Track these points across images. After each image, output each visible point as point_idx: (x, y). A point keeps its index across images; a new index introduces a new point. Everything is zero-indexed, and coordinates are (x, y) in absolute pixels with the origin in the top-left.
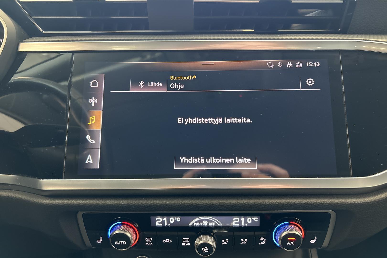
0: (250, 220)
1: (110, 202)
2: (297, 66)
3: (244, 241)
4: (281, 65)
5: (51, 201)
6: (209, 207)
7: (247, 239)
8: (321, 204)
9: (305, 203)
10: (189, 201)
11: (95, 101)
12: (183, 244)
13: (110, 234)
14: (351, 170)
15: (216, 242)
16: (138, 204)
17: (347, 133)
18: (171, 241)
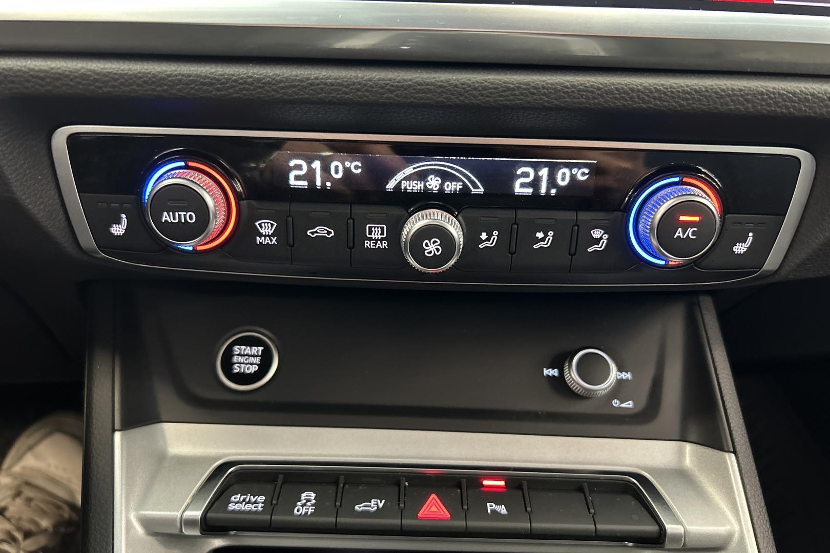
0: (564, 177)
3: (543, 240)
6: (453, 94)
8: (791, 93)
12: (367, 244)
18: (333, 234)
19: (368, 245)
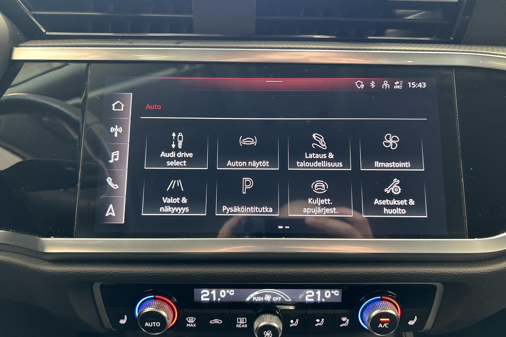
0: (328, 294)
1: (139, 270)
2: (396, 87)
3: (320, 322)
4: (374, 84)
5: (56, 268)
6: (275, 278)
7: (324, 320)
8: (426, 274)
9: (404, 272)
10: (247, 269)
11: (118, 130)
13: (138, 312)
14: (467, 229)
15: (282, 324)
16: (178, 273)
17: (462, 178)
18: (222, 322)
19: (238, 326)
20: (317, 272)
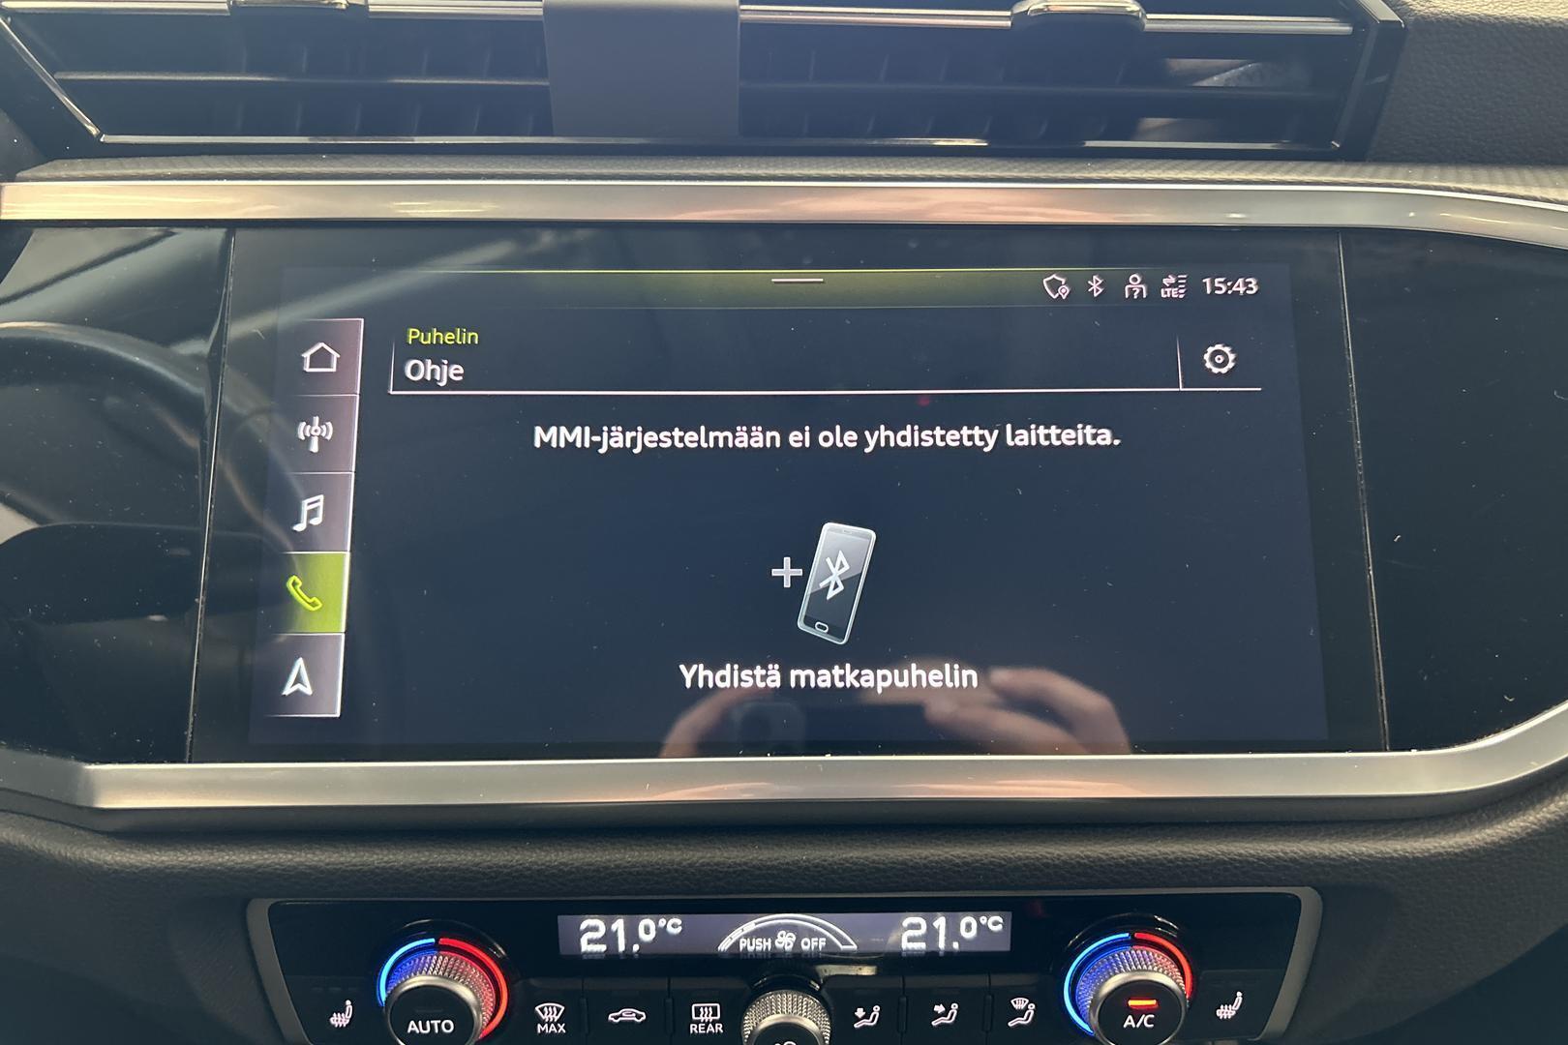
0: (969, 927)
1: (386, 859)
2: (1166, 293)
3: (945, 1014)
4: (1100, 286)
5: (132, 856)
6: (804, 879)
7: (957, 1006)
8: (1263, 860)
9: (1198, 857)
10: (718, 853)
11: (322, 431)
12: (693, 1028)
13: (387, 989)
14: (1386, 722)
15: (830, 1020)
16: (505, 866)
17: (1371, 568)
18: (644, 1018)
19: (695, 1029)
20: (931, 858)
